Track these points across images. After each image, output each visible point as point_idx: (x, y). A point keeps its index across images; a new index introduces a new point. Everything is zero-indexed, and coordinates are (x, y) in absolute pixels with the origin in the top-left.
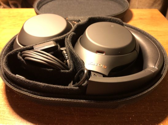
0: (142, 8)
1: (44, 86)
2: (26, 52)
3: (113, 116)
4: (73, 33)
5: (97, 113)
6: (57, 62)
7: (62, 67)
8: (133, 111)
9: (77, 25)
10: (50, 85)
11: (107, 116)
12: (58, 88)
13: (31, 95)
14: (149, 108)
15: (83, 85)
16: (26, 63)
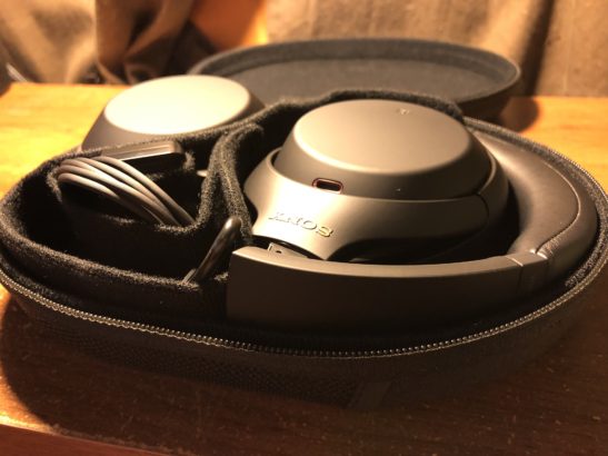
0: (583, 95)
1: (87, 272)
2: (75, 161)
3: (349, 442)
4: (253, 126)
5: (285, 424)
6: (154, 197)
7: (171, 216)
8: (437, 439)
9: (276, 108)
10: (108, 269)
11: (323, 438)
12: (128, 281)
13: (44, 302)
14: (513, 435)
15: (218, 278)
16: (63, 197)
